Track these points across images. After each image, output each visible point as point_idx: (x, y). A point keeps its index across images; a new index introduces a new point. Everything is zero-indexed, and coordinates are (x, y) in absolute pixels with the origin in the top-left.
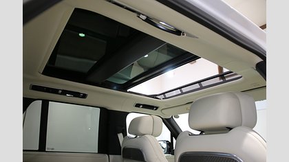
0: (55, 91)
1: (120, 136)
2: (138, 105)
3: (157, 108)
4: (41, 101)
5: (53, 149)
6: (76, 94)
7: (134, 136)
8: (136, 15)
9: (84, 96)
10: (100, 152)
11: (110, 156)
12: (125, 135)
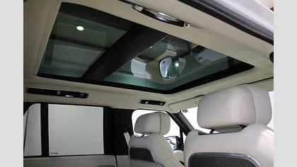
0: (53, 93)
1: (127, 135)
2: (143, 102)
3: (164, 103)
4: (40, 104)
5: (56, 153)
6: (76, 95)
7: (141, 135)
8: (130, 6)
9: (85, 96)
10: (106, 153)
11: (117, 156)
12: (131, 134)
